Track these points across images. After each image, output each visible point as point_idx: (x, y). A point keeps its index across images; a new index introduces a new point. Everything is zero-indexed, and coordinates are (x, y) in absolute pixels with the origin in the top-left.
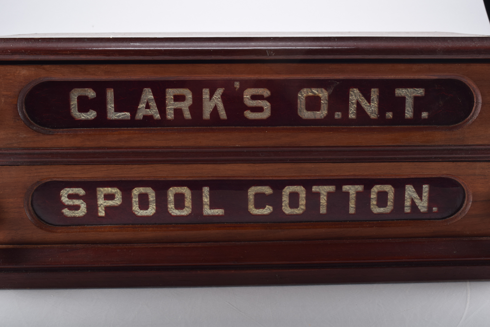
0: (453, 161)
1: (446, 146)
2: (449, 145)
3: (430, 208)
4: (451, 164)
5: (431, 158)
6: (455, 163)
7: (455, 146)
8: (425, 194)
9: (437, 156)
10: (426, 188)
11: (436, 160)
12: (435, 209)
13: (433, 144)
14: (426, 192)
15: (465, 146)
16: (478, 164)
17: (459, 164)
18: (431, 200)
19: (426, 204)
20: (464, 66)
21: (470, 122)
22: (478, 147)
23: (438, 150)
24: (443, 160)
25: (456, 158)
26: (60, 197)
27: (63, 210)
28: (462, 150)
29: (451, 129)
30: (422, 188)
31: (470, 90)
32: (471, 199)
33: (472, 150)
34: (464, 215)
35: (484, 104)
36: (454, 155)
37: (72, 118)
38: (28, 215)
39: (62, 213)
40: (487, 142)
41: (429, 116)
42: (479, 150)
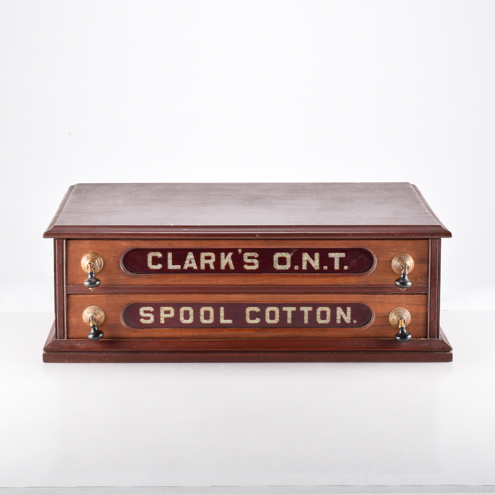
2: (359, 285)
3: (352, 321)
4: (361, 296)
5: (350, 292)
7: (363, 285)
8: (349, 313)
9: (353, 291)
10: (349, 309)
11: (352, 293)
12: (355, 322)
13: (351, 284)
14: (349, 311)
15: (368, 285)
16: (378, 296)
17: (366, 295)
18: (352, 316)
19: (350, 319)
21: (371, 272)
22: (376, 286)
23: (354, 288)
24: (357, 293)
25: (364, 292)
26: (139, 312)
27: (141, 320)
28: (367, 287)
29: (360, 276)
30: (346, 309)
31: (371, 254)
32: (375, 316)
33: (373, 288)
34: (371, 325)
35: (378, 262)
36: (363, 291)
37: (148, 268)
38: (122, 322)
39: (140, 322)
40: (381, 283)
41: (348, 268)
42: (377, 288)
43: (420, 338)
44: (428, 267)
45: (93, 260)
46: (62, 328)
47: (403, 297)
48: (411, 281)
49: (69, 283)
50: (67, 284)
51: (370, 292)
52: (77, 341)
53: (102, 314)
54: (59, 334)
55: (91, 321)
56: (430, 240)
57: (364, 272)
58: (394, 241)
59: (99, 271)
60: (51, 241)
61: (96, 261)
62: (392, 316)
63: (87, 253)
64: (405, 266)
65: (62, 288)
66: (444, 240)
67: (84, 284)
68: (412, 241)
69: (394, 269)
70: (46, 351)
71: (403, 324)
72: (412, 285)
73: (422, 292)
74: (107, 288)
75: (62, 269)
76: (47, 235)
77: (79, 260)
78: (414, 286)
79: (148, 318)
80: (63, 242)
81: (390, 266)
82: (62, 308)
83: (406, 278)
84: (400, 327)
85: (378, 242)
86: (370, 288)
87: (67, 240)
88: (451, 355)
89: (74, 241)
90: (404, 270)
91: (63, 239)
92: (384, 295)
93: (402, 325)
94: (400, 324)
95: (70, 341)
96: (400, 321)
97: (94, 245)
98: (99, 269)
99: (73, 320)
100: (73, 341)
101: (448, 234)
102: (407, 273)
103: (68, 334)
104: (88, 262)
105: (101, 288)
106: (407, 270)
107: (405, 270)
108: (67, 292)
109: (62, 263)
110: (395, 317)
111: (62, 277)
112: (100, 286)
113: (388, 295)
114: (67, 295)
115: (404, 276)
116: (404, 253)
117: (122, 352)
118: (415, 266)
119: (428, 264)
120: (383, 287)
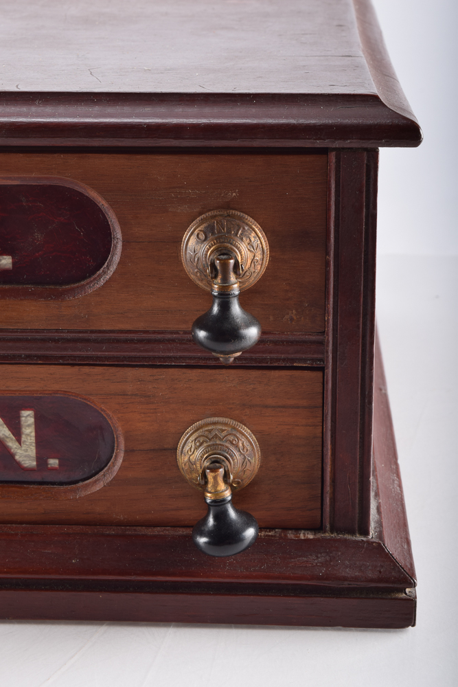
0: (73, 365)
1: (49, 331)
2: (57, 331)
3: (41, 459)
4: (68, 370)
5: (20, 356)
6: (76, 368)
7: (69, 331)
8: (29, 431)
9: (33, 353)
10: (28, 418)
11: (30, 360)
12: (53, 462)
13: (21, 327)
14: (29, 426)
15: (92, 332)
16: (130, 373)
17: (86, 369)
18: (42, 443)
19: (32, 451)
20: (73, 159)
21: (102, 282)
22: (123, 336)
23: (34, 340)
24: (47, 360)
25: (74, 357)
28: (88, 341)
29: (59, 296)
30: (18, 417)
31: (100, 210)
32: (122, 446)
33: (109, 341)
34: (109, 478)
35: (126, 243)
36: (70, 353)
40: (140, 326)
41: (14, 263)
42: (126, 341)
43: (297, 529)
44: (327, 264)
47: (229, 381)
48: (255, 319)
51: (98, 358)
56: (333, 157)
57: (79, 281)
58: (186, 158)
62: (187, 448)
64: (225, 265)
66: (390, 158)
68: (259, 160)
69: (191, 271)
71: (222, 486)
72: (263, 332)
73: (300, 360)
78: (271, 337)
81: (176, 258)
83: (236, 309)
84: (209, 497)
85: (121, 161)
86: (96, 341)
88: (411, 604)
90: (219, 280)
92: (155, 371)
93: (216, 492)
94: (210, 486)
96: (210, 476)
101: (407, 133)
102: (236, 289)
106: (233, 278)
107: (225, 279)
110: (198, 453)
113: (171, 371)
115: (225, 307)
116: (227, 206)
118: (273, 259)
119: (327, 253)
120: (149, 341)
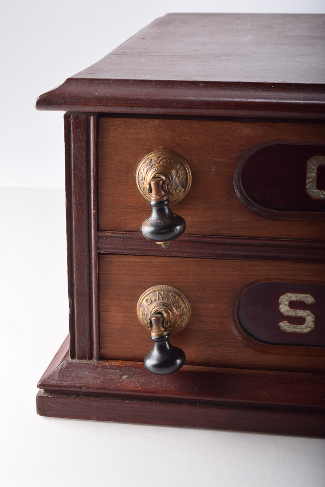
26: (278, 304)
27: (281, 324)
37: (307, 196)
38: (233, 327)
39: (279, 327)
45: (165, 170)
46: (87, 335)
49: (103, 225)
50: (98, 229)
52: (120, 368)
53: (185, 305)
54: (79, 346)
55: (154, 326)
59: (182, 195)
60: (56, 118)
61: (174, 172)
63: (149, 151)
65: (86, 237)
67: (140, 232)
70: (46, 391)
74: (199, 242)
75: (85, 190)
76: (46, 102)
77: (131, 169)
79: (301, 321)
80: (88, 121)
82: (86, 286)
87: (99, 116)
89: (117, 121)
91: (88, 114)
95: (104, 367)
97: (169, 133)
98: (180, 193)
99: (114, 316)
100: (111, 367)
103: (100, 347)
104: (150, 175)
105: (183, 242)
108: (97, 248)
109: (84, 175)
111: (85, 211)
112: (181, 238)
114: (99, 255)
117: (230, 406)
